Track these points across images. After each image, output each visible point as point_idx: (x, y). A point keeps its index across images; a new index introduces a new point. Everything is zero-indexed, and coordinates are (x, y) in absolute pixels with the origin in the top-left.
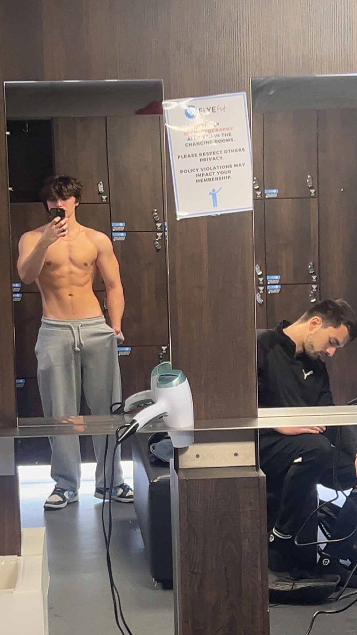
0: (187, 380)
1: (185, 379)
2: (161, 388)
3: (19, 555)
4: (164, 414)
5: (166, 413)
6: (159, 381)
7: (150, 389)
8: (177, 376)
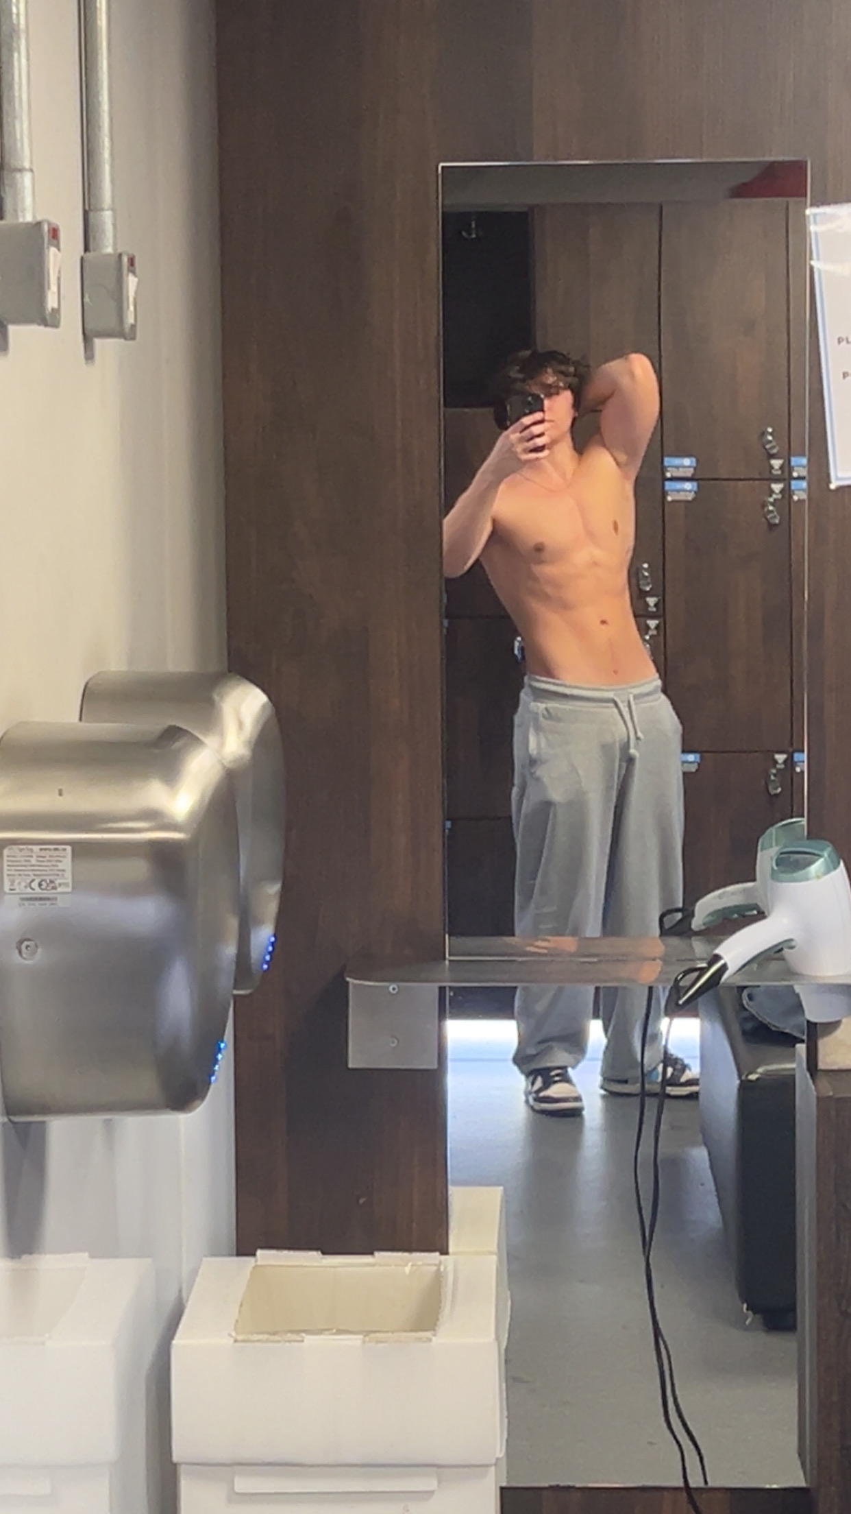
0: (842, 864)
1: (839, 863)
2: (782, 881)
3: (444, 1251)
4: (788, 944)
5: (791, 940)
6: (777, 865)
7: (754, 880)
8: (820, 856)
